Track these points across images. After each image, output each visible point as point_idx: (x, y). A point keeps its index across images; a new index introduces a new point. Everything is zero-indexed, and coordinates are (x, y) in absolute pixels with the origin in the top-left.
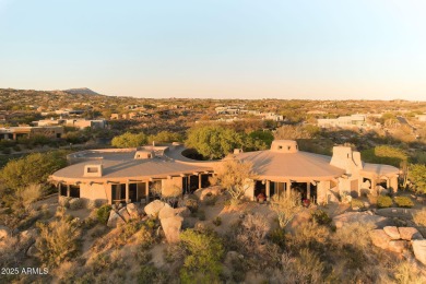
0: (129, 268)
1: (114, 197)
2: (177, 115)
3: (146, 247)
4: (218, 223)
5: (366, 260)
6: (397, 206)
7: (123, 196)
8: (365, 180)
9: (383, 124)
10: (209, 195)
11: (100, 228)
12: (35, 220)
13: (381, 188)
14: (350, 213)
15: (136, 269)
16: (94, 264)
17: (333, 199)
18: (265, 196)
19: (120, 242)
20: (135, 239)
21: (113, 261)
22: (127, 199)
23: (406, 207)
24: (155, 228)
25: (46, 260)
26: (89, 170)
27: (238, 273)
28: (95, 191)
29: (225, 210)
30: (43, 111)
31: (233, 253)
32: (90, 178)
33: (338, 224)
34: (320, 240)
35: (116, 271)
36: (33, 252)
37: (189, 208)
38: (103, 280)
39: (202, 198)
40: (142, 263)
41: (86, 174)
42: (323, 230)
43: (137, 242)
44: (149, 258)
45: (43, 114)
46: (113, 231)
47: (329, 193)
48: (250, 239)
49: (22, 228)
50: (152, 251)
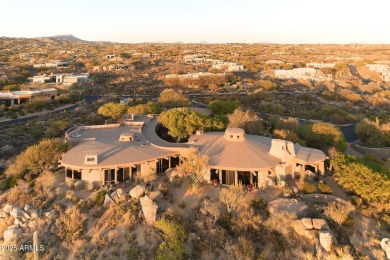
0: (121, 246)
1: (106, 179)
2: (150, 65)
3: (132, 228)
4: (183, 206)
5: (287, 244)
6: (319, 192)
7: (113, 178)
8: (298, 165)
9: (334, 75)
10: (176, 177)
11: (98, 208)
12: (52, 201)
13: (310, 173)
14: (281, 199)
15: (126, 247)
16: (97, 243)
17: (271, 183)
18: (219, 181)
19: (114, 223)
20: (123, 220)
21: (110, 240)
22: (116, 180)
23: (326, 193)
24: (138, 211)
25: (64, 238)
26: (88, 160)
27: (196, 252)
28: (93, 175)
29: (189, 193)
30: (35, 63)
31: (193, 234)
32: (89, 166)
33: (271, 210)
34: (255, 227)
35: (112, 249)
36: (55, 230)
37: (162, 192)
38: (105, 256)
39: (171, 180)
40: (130, 242)
41: (86, 162)
42: (258, 219)
43: (125, 223)
44: (134, 237)
45: (35, 66)
46: (108, 212)
47: (267, 179)
48: (205, 224)
49: (45, 209)
50: (136, 231)
